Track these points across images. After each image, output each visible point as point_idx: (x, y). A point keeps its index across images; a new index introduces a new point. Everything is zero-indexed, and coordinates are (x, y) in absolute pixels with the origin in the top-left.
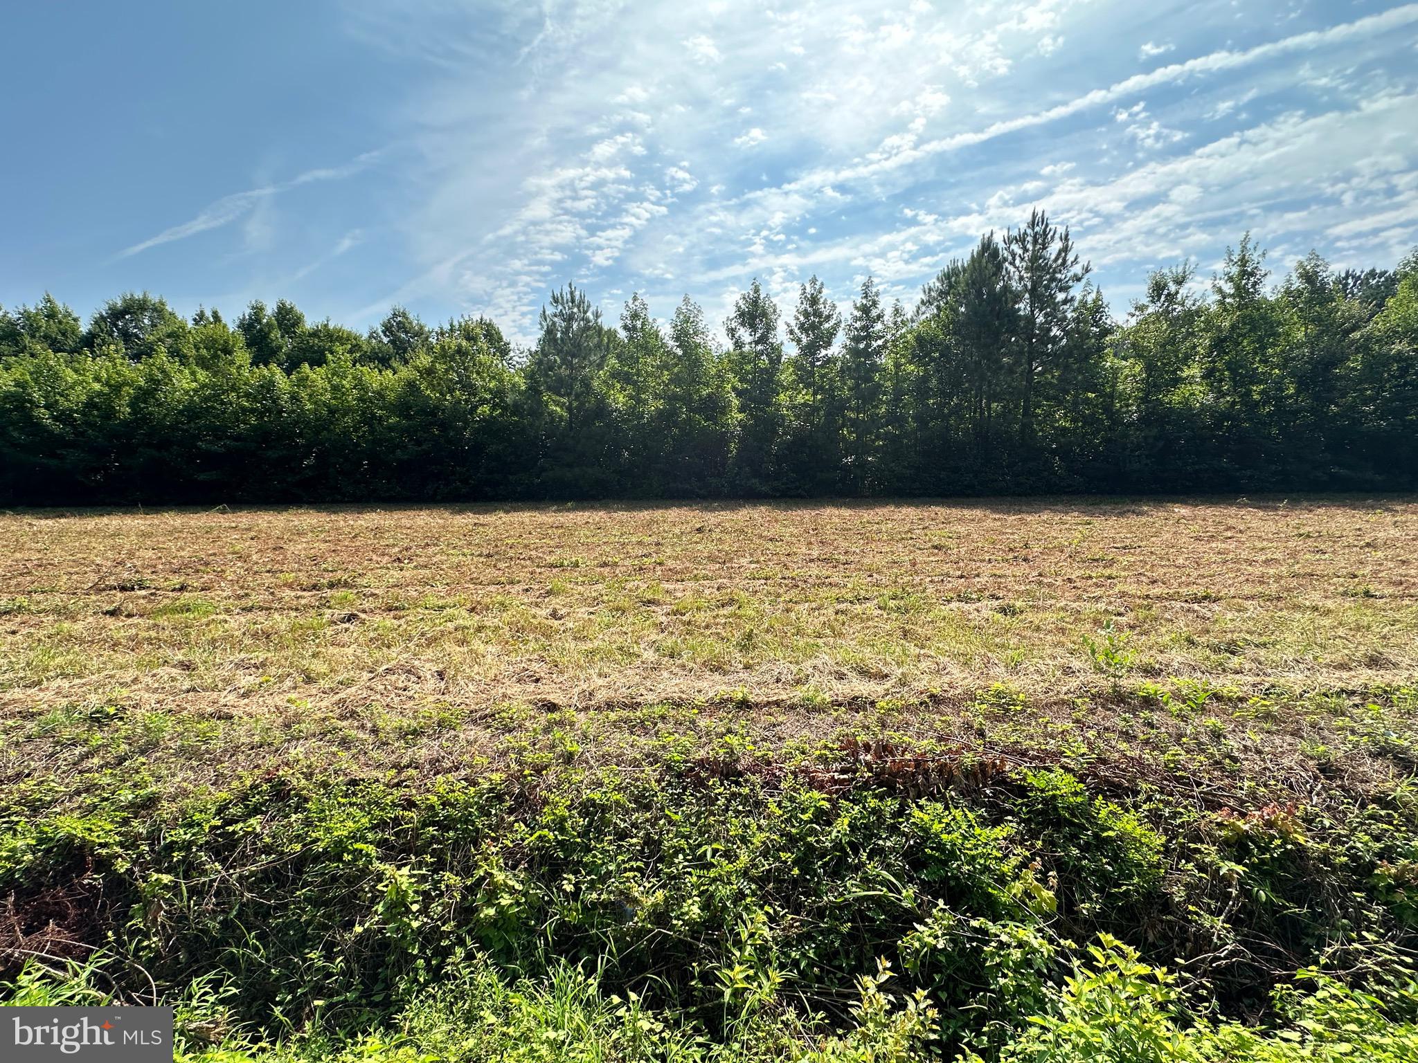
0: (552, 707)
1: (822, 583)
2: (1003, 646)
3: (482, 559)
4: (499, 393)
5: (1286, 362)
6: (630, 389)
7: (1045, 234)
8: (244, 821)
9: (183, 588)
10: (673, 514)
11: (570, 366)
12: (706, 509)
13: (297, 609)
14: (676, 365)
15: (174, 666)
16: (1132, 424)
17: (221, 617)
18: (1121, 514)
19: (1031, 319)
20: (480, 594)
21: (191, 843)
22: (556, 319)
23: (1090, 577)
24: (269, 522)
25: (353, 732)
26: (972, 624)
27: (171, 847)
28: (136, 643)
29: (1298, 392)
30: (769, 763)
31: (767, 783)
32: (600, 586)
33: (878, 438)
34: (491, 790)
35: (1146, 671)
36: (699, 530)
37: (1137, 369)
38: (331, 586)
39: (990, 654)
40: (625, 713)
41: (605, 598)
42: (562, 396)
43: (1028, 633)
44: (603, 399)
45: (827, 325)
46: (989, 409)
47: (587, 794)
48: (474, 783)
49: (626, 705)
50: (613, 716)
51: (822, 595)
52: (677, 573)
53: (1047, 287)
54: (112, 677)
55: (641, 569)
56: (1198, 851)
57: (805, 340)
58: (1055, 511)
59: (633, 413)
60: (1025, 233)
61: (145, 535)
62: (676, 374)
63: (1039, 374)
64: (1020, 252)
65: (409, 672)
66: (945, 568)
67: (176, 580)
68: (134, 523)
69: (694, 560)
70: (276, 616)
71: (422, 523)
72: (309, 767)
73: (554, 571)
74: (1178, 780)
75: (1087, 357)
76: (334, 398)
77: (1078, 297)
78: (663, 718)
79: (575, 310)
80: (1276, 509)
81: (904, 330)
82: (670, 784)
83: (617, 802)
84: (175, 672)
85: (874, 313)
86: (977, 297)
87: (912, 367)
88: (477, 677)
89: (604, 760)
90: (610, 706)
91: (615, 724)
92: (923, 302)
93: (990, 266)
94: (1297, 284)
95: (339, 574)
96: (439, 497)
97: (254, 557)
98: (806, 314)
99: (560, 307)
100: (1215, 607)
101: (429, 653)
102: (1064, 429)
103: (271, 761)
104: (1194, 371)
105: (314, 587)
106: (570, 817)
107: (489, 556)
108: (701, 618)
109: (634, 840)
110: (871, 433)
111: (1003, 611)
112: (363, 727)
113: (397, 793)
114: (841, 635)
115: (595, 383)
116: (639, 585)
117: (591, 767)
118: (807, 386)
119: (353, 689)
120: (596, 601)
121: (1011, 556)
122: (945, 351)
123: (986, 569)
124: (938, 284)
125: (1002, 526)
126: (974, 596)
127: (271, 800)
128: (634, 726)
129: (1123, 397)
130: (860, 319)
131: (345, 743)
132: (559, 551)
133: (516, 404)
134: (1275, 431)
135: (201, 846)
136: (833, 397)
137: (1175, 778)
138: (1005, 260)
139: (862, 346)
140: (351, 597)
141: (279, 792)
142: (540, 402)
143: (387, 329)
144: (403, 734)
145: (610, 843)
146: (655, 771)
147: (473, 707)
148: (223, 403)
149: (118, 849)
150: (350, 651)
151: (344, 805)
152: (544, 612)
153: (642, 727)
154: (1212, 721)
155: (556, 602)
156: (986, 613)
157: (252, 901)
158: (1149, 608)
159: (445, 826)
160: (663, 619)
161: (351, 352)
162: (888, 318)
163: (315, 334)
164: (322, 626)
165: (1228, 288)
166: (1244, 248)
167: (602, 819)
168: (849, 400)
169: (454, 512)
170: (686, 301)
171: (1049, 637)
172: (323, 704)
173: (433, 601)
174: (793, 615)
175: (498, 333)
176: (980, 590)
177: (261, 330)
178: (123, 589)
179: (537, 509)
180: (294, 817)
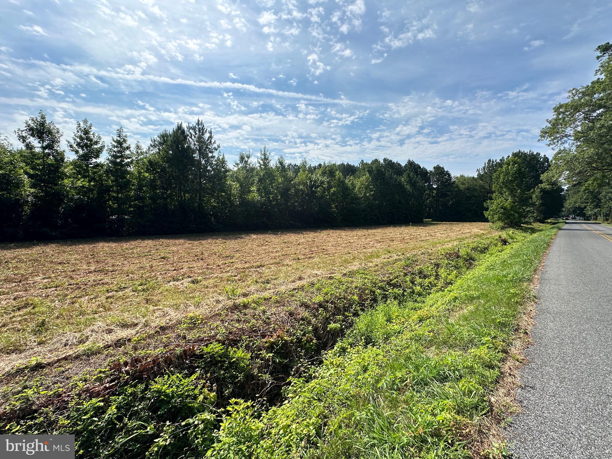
1: (96, 284)
2: (193, 297)
5: (277, 188)
7: (203, 129)
16: (237, 205)
18: (236, 239)
19: (199, 162)
23: (226, 263)
26: (180, 290)
29: (281, 198)
30: (59, 396)
33: (130, 206)
35: (244, 295)
37: (238, 186)
39: (187, 302)
43: (203, 290)
45: (95, 146)
46: (185, 196)
51: (97, 290)
53: (205, 150)
56: (260, 354)
57: (81, 152)
58: (213, 239)
60: (195, 127)
63: (205, 184)
64: (194, 134)
66: (167, 267)
74: (254, 331)
75: (221, 179)
77: (216, 156)
80: (278, 235)
81: (142, 157)
85: (125, 145)
86: (176, 148)
87: (147, 174)
92: (151, 145)
93: (181, 136)
94: (279, 165)
98: (81, 138)
100: (263, 269)
102: (215, 206)
104: (254, 188)
110: (126, 204)
111: (193, 282)
114: (110, 309)
118: (84, 177)
121: (196, 258)
122: (163, 170)
123: (186, 265)
124: (158, 139)
125: (192, 246)
126: (180, 278)
129: (234, 195)
130: (117, 147)
134: (276, 210)
136: (102, 184)
137: (253, 331)
138: (188, 135)
139: (118, 160)
154: (262, 308)
156: (186, 284)
158: (244, 272)
162: (133, 148)
165: (261, 162)
166: (265, 151)
168: (112, 186)
171: (211, 290)
174: (77, 305)
176: (183, 275)
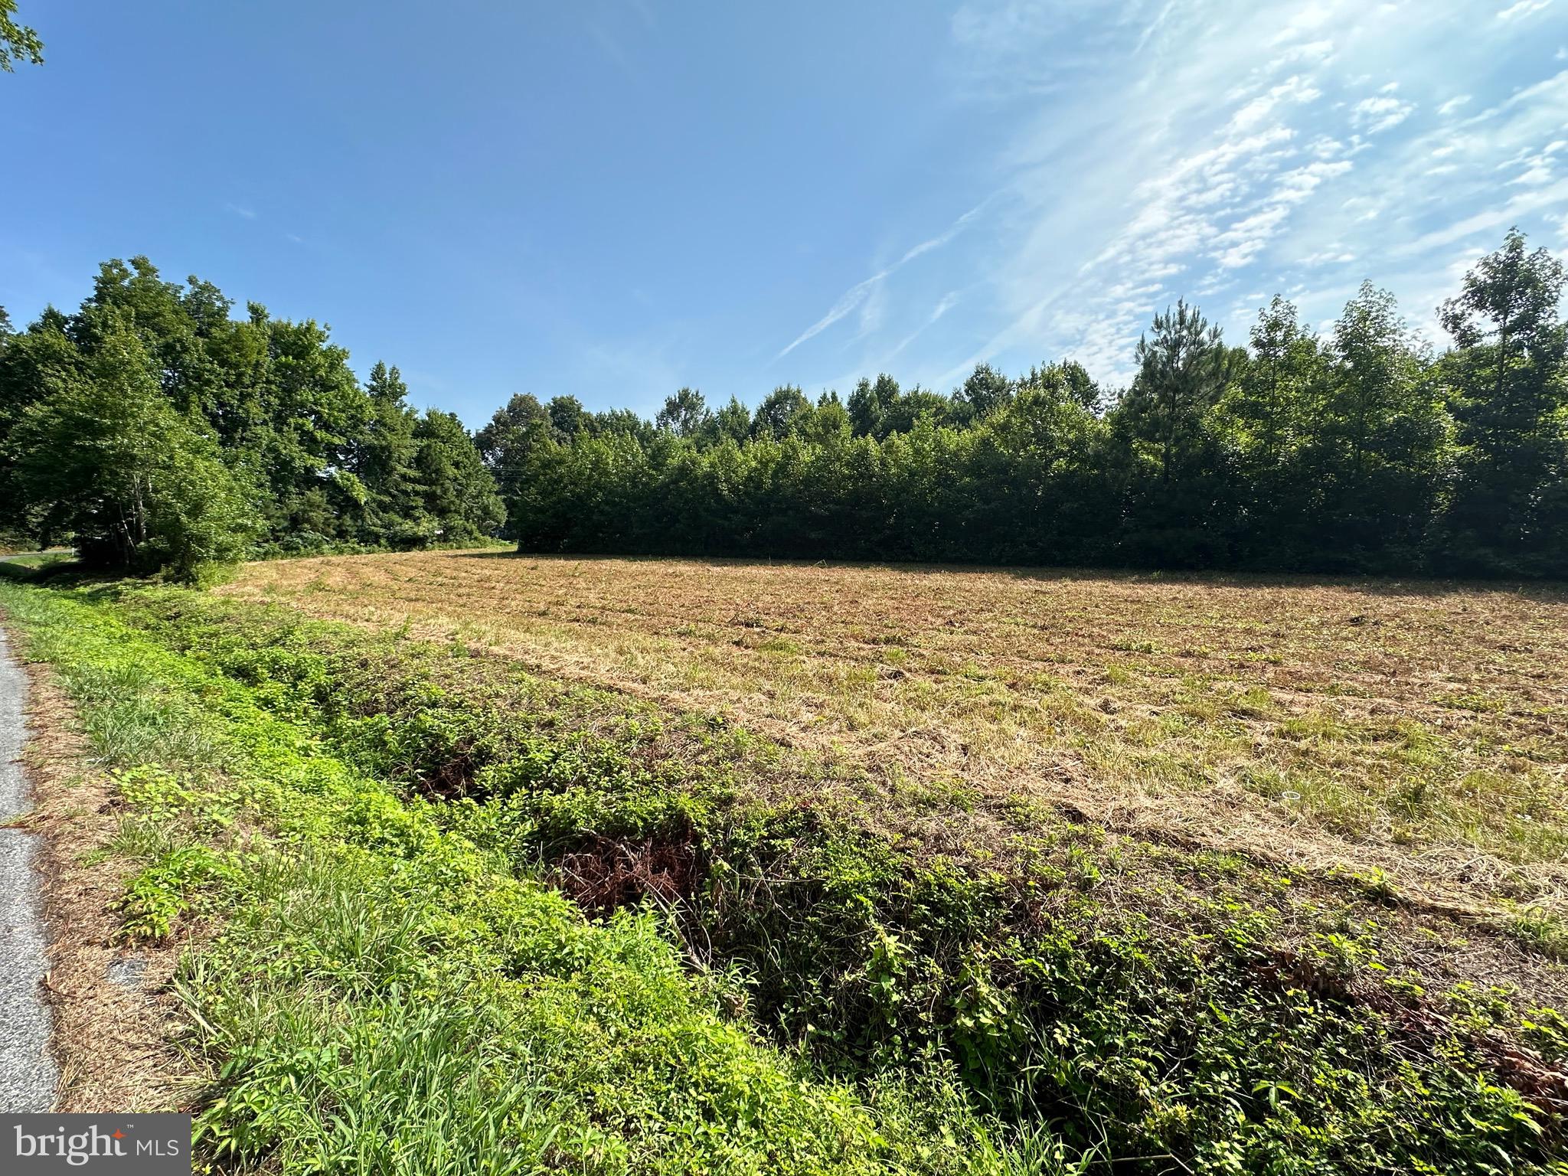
0: (1077, 817)
3: (1036, 631)
4: (1080, 444)
6: (1258, 426)
8: (783, 839)
9: (781, 630)
10: (1314, 595)
11: (1173, 404)
12: (1377, 591)
13: (856, 660)
14: (1339, 384)
15: (764, 694)
17: (802, 658)
20: (1024, 670)
21: (747, 844)
22: (1156, 348)
24: (853, 578)
25: (875, 786)
27: (735, 842)
28: (746, 669)
30: (1414, 1004)
31: (1404, 1035)
32: (1174, 682)
34: (990, 889)
36: (1356, 621)
38: (887, 641)
40: (1174, 852)
41: (1179, 697)
42: (1157, 441)
44: (1216, 440)
47: (1099, 936)
48: (974, 876)
49: (1177, 842)
50: (1155, 850)
52: (1300, 678)
54: (727, 694)
55: (1242, 666)
59: (1261, 457)
61: (769, 583)
62: (1340, 397)
65: (934, 739)
67: (780, 622)
68: (762, 573)
69: (1336, 663)
70: (840, 664)
71: (981, 586)
72: (834, 807)
73: (1117, 654)
76: (915, 461)
78: (1231, 875)
79: (1185, 333)
82: (1222, 968)
83: (1138, 960)
84: (763, 698)
88: (1001, 761)
89: (1133, 902)
90: (1154, 836)
91: (1156, 862)
95: (893, 632)
96: (1003, 560)
97: (836, 608)
99: (1164, 332)
101: (957, 724)
103: (809, 793)
105: (874, 641)
106: (1076, 956)
107: (1044, 628)
108: (1330, 749)
109: (1155, 1021)
112: (884, 783)
113: (899, 859)
115: (1206, 422)
116: (1235, 688)
117: (1112, 906)
119: (883, 745)
120: (1165, 699)
127: (802, 828)
128: (1184, 873)
131: (866, 795)
132: (1128, 631)
133: (1097, 454)
135: (753, 849)
140: (902, 655)
141: (810, 823)
142: (1128, 451)
143: (971, 387)
144: (917, 800)
145: (1123, 1010)
146: (1203, 942)
147: (990, 792)
148: (830, 472)
149: (706, 830)
150: (889, 706)
151: (856, 854)
152: (1092, 702)
153: (1197, 878)
155: (1111, 692)
157: (777, 910)
159: (939, 909)
160: (1264, 740)
161: (935, 415)
163: (906, 402)
164: (871, 679)
167: (1116, 975)
169: (1017, 577)
170: (1366, 289)
172: (857, 752)
173: (974, 669)
175: (1084, 375)
177: (865, 404)
178: (747, 625)
179: (1113, 578)
180: (815, 849)
